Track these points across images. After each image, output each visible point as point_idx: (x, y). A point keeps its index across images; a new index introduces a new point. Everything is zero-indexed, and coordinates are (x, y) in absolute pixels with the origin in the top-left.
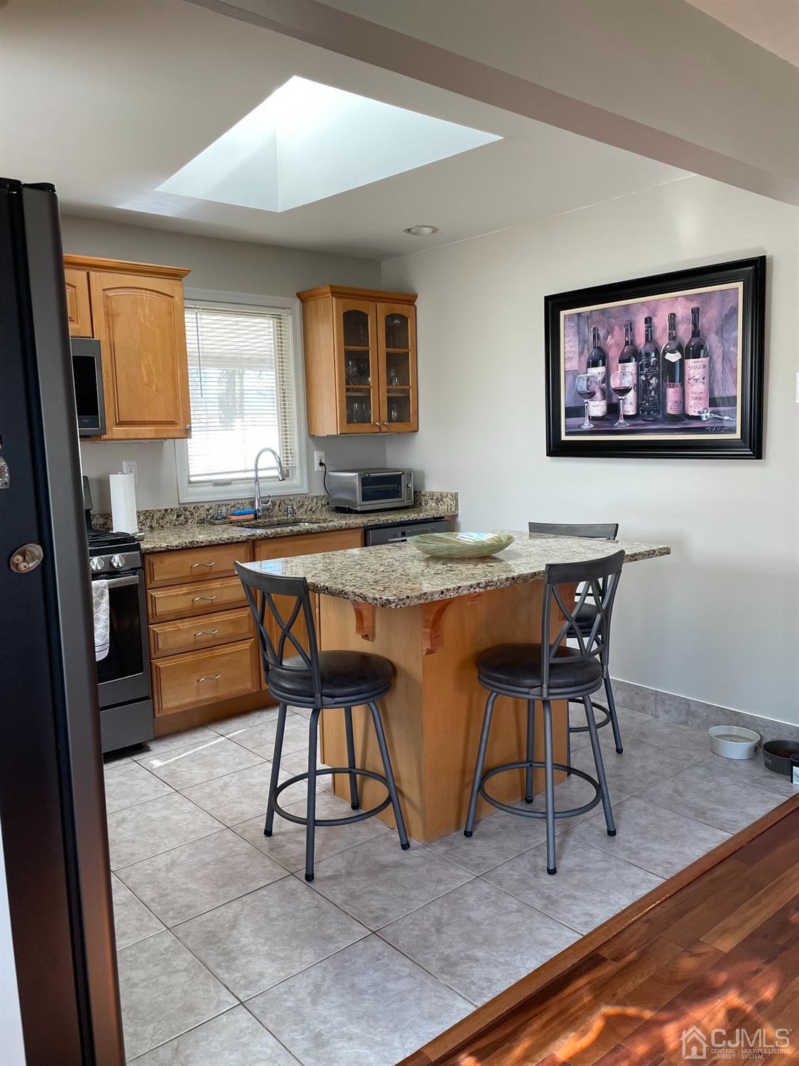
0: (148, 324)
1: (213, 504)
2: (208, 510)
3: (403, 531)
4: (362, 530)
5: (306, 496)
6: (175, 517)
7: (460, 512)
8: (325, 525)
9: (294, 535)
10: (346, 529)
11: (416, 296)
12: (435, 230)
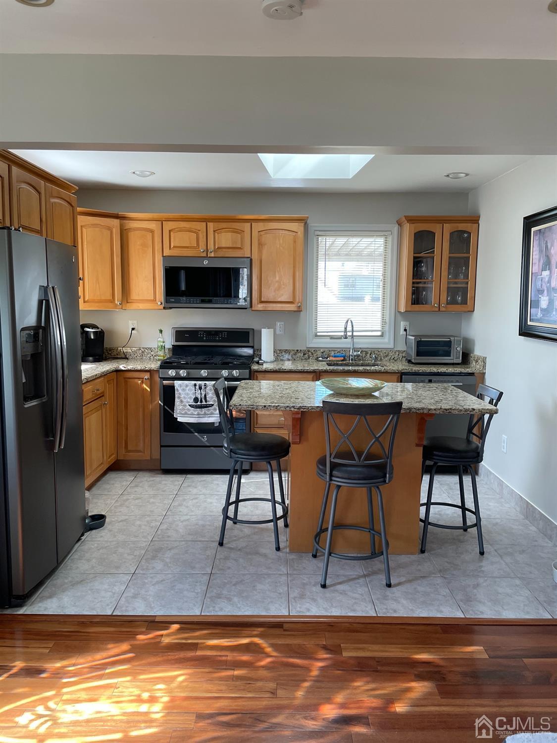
0: (281, 248)
1: (326, 350)
2: (322, 353)
3: (431, 379)
4: (399, 375)
5: (391, 350)
6: (302, 355)
7: (487, 371)
8: (368, 368)
9: (345, 372)
10: (383, 373)
11: (479, 217)
12: (467, 175)
